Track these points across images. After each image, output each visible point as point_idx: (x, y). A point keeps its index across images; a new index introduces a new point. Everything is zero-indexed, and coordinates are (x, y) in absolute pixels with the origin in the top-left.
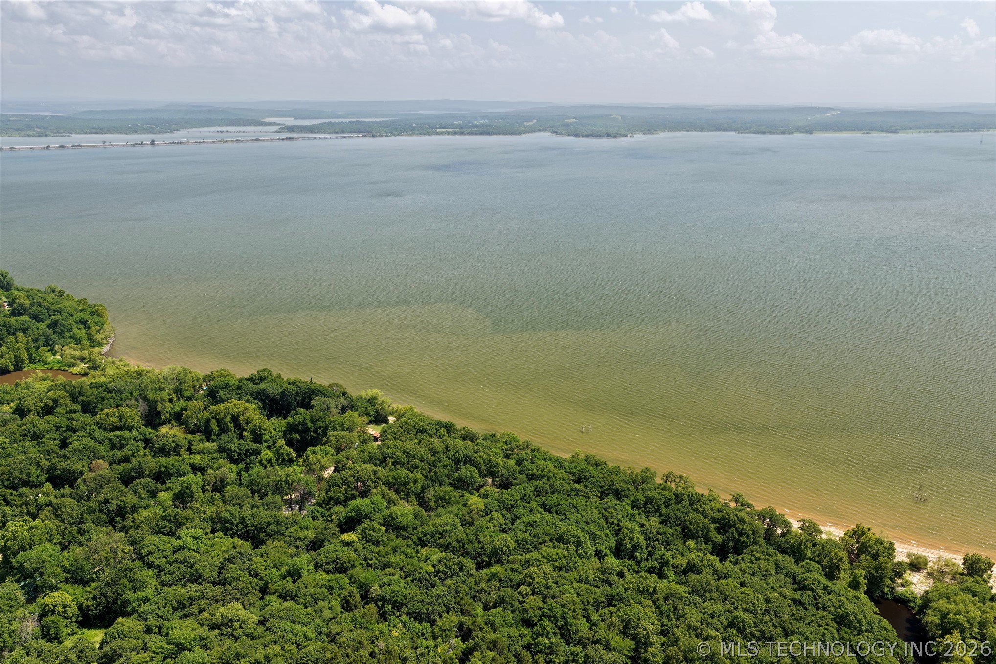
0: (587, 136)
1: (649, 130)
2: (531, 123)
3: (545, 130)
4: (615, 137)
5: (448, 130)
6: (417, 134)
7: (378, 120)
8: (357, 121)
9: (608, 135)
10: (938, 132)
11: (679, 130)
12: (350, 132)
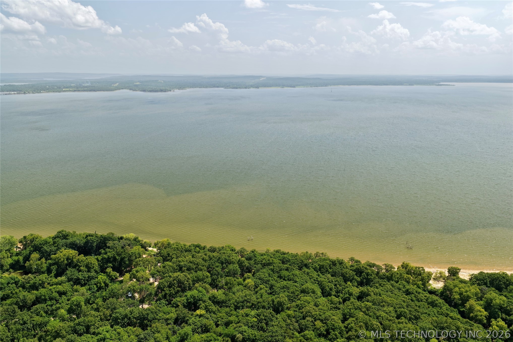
0: (150, 91)
1: (181, 88)
2: (115, 85)
3: (125, 88)
4: (165, 91)
5: (70, 89)
6: (51, 92)
7: (23, 84)
8: (9, 85)
9: (161, 91)
10: (311, 87)
11: (195, 87)
12: (7, 91)
